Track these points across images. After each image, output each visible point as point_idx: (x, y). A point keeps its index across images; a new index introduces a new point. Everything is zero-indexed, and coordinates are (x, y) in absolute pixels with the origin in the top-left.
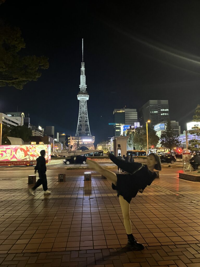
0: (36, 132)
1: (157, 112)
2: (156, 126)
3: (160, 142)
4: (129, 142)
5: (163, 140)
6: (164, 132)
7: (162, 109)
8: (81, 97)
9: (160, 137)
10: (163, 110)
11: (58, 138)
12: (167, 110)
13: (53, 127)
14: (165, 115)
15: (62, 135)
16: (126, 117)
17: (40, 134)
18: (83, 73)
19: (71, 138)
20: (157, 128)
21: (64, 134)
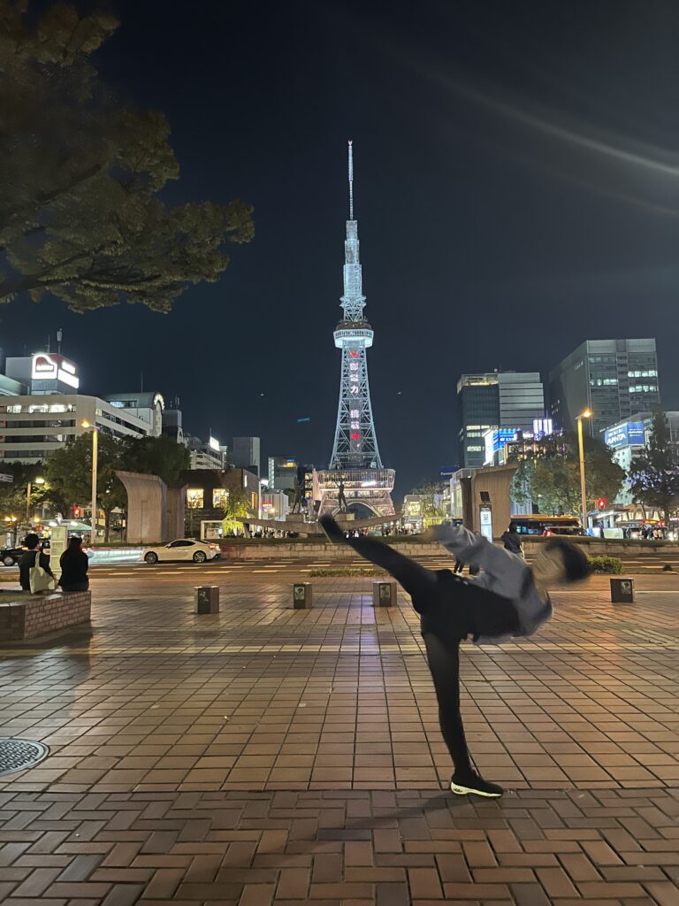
0: (201, 457)
1: (614, 381)
2: (611, 430)
3: (627, 485)
4: (516, 487)
5: (638, 480)
6: (640, 452)
7: (633, 370)
8: (345, 339)
9: (628, 469)
10: (637, 374)
11: (273, 477)
12: (653, 373)
13: (256, 441)
14: (643, 391)
15: (285, 466)
16: (502, 400)
17: (215, 463)
18: (352, 257)
19: (315, 474)
20: (614, 439)
21: (290, 465)
